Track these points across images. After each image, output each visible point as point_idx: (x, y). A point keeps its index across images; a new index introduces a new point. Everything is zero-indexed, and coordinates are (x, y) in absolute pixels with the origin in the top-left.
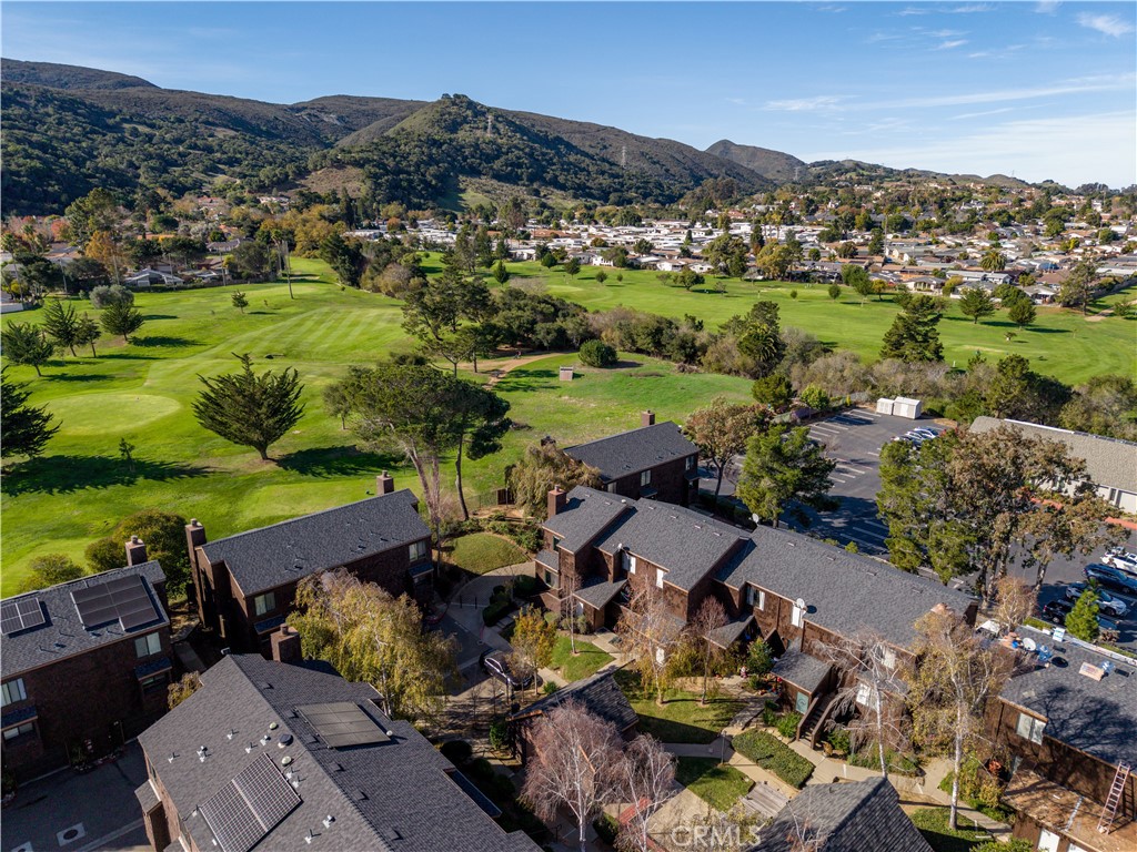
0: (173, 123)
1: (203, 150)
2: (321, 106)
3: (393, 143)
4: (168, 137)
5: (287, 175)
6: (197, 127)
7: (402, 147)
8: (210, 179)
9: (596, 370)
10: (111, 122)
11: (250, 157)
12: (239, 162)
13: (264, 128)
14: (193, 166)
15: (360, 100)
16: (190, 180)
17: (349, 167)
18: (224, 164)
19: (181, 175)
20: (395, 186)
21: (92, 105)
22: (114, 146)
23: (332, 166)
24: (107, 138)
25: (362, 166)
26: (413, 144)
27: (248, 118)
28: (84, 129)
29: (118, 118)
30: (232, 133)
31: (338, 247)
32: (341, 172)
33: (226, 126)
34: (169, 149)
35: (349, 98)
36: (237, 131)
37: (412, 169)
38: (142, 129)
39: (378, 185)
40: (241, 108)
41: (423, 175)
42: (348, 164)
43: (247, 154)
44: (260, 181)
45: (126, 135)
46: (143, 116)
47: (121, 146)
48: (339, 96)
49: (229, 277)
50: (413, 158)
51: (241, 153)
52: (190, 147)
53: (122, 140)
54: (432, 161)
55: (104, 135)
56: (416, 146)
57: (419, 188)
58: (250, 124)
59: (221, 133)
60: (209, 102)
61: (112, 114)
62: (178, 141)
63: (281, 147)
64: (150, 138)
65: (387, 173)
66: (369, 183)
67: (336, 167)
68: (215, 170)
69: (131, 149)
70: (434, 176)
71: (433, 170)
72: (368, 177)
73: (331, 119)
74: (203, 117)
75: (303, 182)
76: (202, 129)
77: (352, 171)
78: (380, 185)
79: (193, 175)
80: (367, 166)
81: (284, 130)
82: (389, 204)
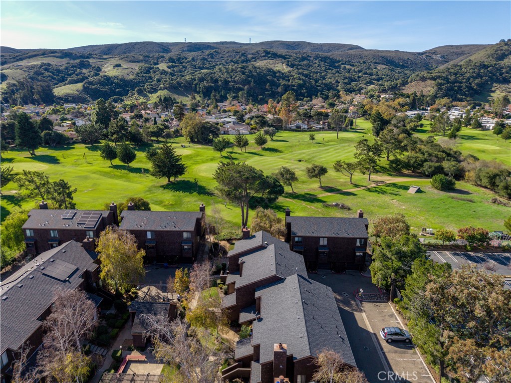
0: (361, 64)
1: (369, 74)
2: (434, 52)
3: (458, 68)
4: (356, 70)
5: (397, 85)
6: (370, 65)
7: (463, 70)
8: (367, 87)
9: (436, 191)
10: (337, 65)
11: (388, 77)
12: (382, 79)
13: (401, 64)
14: (362, 82)
15: (457, 47)
16: (358, 87)
17: (428, 80)
18: (376, 80)
19: (355, 85)
20: (450, 89)
21: (332, 59)
22: (334, 74)
23: (420, 80)
24: (333, 71)
25: (435, 80)
26: (470, 67)
27: (395, 60)
28: (326, 68)
29: (340, 63)
30: (384, 66)
31: (378, 118)
32: (423, 83)
33: (383, 64)
34: (355, 75)
35: (452, 46)
36: (387, 65)
37: (464, 80)
38: (348, 67)
39: (440, 89)
40: (393, 55)
41: (470, 84)
42: (428, 79)
43: (387, 76)
44: (384, 87)
45: (341, 70)
46: (350, 61)
47: (337, 74)
48: (447, 46)
49: (327, 128)
50: (467, 75)
51: (385, 75)
52: (364, 74)
53: (338, 72)
54: (479, 75)
55: (332, 70)
56: (472, 69)
57: (464, 90)
58: (395, 62)
59: (380, 67)
60: (380, 54)
61: (339, 61)
62: (360, 71)
63: (406, 72)
64: (349, 70)
65: (448, 82)
66: (436, 88)
67: (422, 81)
68: (371, 83)
69: (340, 75)
70: (477, 84)
71: (477, 81)
72: (436, 85)
73: (438, 57)
74: (375, 60)
75: (403, 88)
76: (373, 66)
77: (429, 82)
78: (441, 89)
79: (360, 85)
80: (438, 80)
81: (411, 64)
82: (443, 98)
